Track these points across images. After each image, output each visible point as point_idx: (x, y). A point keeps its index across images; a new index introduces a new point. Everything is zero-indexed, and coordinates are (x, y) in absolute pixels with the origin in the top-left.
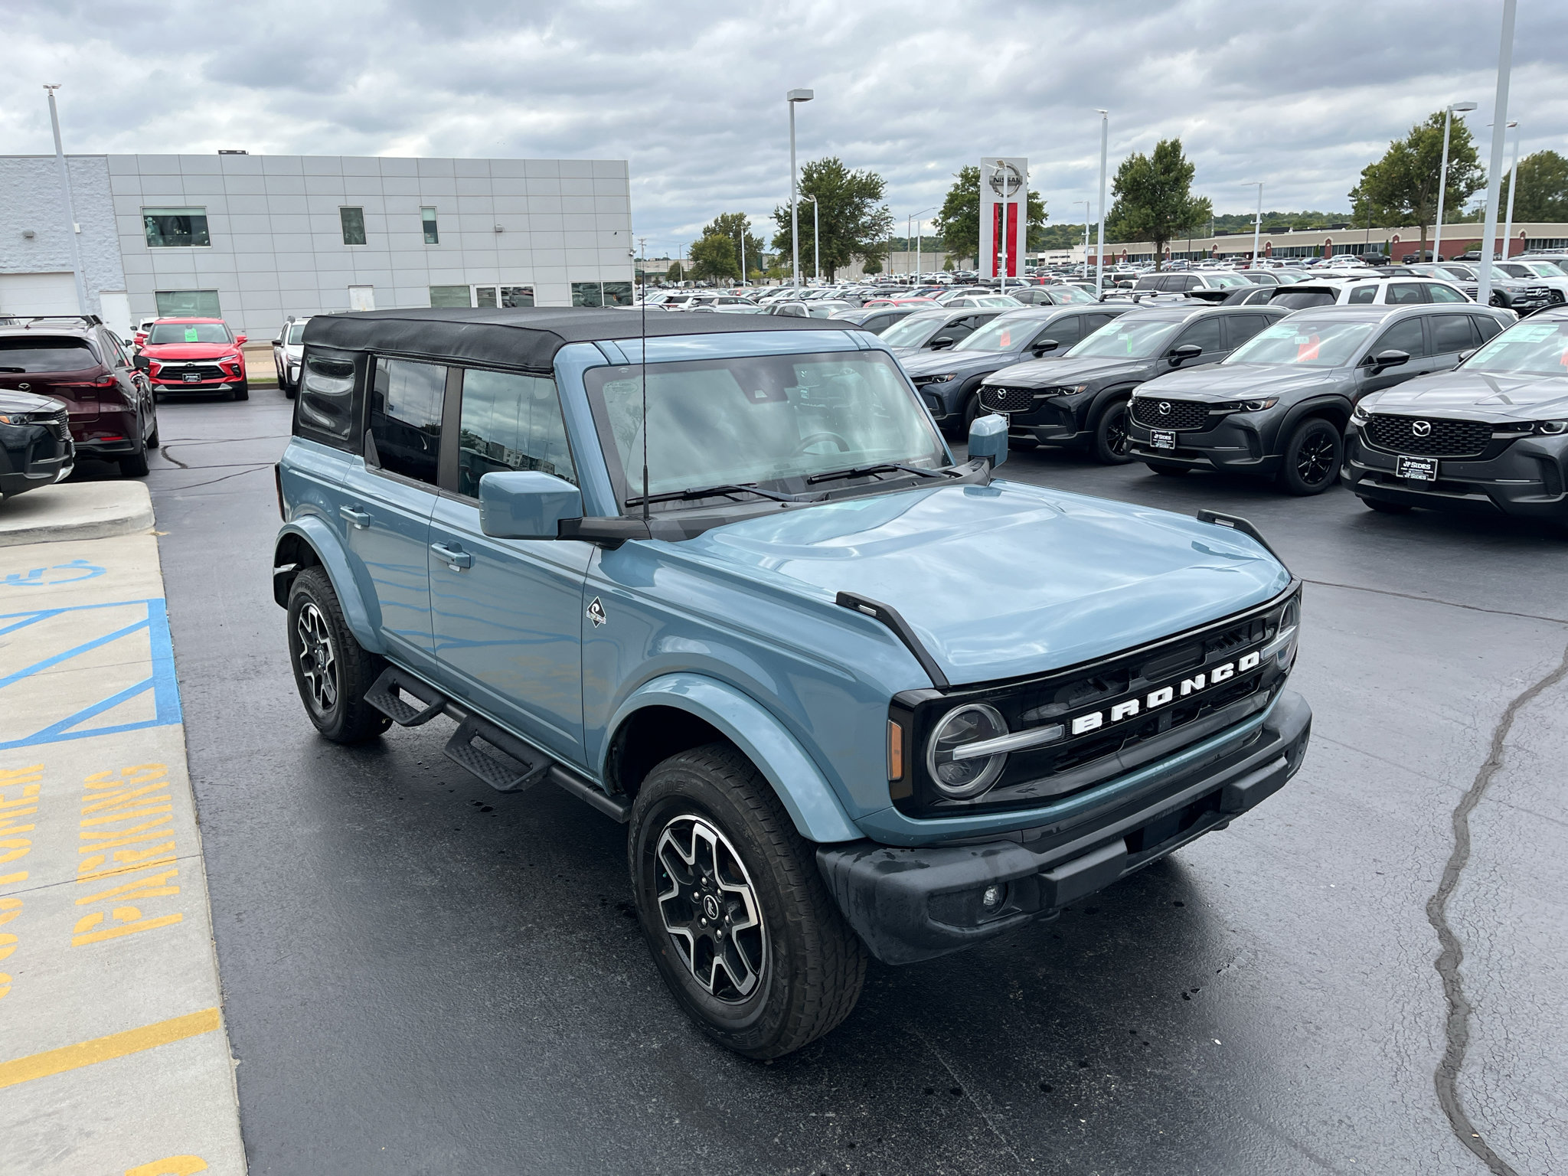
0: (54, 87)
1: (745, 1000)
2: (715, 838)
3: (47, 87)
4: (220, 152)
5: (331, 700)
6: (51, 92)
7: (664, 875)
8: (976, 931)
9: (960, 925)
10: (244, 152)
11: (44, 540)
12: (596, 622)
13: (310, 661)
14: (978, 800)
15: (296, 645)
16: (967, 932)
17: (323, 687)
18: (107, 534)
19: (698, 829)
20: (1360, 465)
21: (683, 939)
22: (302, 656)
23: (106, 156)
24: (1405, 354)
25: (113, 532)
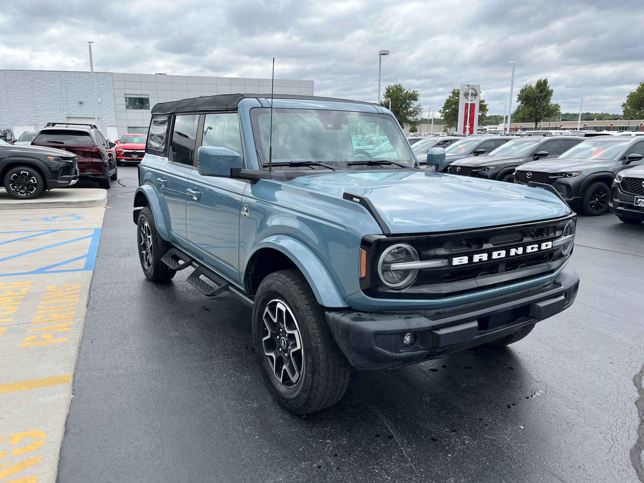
0: (91, 42)
1: (295, 386)
2: (285, 309)
3: (88, 42)
4: (156, 74)
5: (150, 262)
6: (90, 44)
7: (265, 329)
8: (399, 354)
9: (391, 350)
10: (165, 74)
11: (62, 207)
12: (245, 215)
13: (145, 246)
14: (403, 291)
15: (140, 240)
16: (394, 354)
17: (148, 257)
18: (87, 206)
19: (279, 306)
20: (618, 200)
21: (271, 357)
22: (141, 244)
23: (112, 73)
24: (641, 156)
25: (89, 205)
